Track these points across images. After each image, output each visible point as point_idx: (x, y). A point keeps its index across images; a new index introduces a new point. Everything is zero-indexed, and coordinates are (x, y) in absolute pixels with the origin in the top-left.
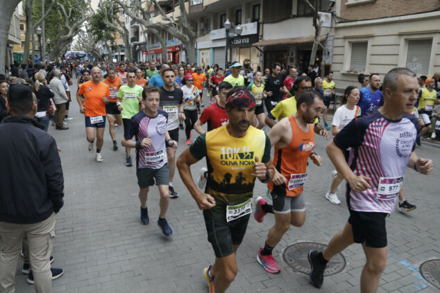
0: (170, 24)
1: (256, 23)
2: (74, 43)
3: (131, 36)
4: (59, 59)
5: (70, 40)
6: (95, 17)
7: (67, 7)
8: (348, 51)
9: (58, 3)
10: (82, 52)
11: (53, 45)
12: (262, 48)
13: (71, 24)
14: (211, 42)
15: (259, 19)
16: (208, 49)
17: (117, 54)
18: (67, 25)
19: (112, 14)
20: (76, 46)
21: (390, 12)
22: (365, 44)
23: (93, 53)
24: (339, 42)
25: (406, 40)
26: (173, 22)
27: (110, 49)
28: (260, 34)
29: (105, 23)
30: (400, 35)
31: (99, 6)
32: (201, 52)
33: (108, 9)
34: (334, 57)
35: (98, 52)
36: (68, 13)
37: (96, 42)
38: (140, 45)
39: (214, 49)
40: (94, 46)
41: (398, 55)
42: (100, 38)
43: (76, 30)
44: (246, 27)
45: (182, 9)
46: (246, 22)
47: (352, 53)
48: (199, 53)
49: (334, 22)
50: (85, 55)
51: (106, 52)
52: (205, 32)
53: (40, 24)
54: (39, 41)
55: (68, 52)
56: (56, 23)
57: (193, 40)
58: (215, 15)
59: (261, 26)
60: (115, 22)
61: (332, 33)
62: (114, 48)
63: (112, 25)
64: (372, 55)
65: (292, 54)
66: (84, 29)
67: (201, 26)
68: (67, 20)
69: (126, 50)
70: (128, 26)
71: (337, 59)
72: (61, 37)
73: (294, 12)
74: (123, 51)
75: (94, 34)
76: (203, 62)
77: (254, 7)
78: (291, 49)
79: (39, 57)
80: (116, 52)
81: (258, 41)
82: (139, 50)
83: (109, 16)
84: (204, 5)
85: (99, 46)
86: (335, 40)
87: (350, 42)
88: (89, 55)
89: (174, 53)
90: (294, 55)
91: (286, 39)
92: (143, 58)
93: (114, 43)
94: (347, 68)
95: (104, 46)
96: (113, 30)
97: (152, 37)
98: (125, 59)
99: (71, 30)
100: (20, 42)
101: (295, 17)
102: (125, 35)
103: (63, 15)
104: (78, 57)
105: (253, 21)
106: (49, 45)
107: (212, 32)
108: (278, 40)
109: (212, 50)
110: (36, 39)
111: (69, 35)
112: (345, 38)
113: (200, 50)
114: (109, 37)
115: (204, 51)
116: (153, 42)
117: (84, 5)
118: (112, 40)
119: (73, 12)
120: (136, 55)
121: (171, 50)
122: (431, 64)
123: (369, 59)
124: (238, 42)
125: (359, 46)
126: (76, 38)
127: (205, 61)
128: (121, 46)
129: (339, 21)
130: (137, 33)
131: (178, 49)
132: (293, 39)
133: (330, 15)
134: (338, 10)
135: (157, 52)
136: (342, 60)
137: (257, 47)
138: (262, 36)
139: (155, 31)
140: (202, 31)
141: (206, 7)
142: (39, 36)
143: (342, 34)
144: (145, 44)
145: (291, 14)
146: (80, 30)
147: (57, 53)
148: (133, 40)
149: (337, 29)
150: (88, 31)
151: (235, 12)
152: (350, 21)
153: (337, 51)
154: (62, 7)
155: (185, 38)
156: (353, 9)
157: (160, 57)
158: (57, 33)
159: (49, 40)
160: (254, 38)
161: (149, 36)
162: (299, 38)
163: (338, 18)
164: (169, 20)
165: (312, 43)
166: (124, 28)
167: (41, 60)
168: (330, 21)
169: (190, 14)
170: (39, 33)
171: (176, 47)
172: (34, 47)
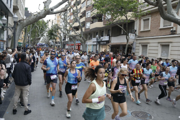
0: (77, 35)
1: (109, 36)
2: (41, 40)
3: (63, 38)
4: (35, 45)
5: (40, 39)
6: (50, 31)
7: (39, 27)
8: (141, 48)
9: (37, 25)
10: (44, 43)
11: (33, 40)
12: (110, 46)
13: (41, 33)
14: (92, 43)
15: (110, 35)
16: (91, 45)
17: (57, 45)
18: (39, 33)
19: (56, 30)
20: (41, 41)
21: (155, 35)
22: (147, 46)
23: (48, 44)
24: (138, 45)
25: (161, 45)
26: (78, 34)
27: (55, 43)
28: (110, 40)
29: (53, 33)
30: (159, 43)
31: (52, 27)
32: (89, 46)
33: (55, 28)
34: (136, 50)
35: (50, 44)
36: (40, 29)
37: (49, 40)
38: (66, 42)
39: (93, 45)
40: (48, 41)
41: (158, 50)
42: (51, 38)
43: (42, 35)
44: (105, 38)
45: (82, 30)
46: (105, 36)
47: (142, 49)
48: (88, 46)
49: (136, 37)
50: (45, 45)
51: (53, 44)
52: (90, 39)
53: (29, 33)
54: (28, 39)
55: (39, 43)
56: (35, 32)
57: (85, 41)
58: (94, 32)
59: (110, 37)
60: (57, 33)
61: (135, 41)
62: (56, 43)
63: (56, 34)
64: (149, 50)
65: (121, 48)
66: (45, 35)
67: (89, 36)
68: (39, 32)
69: (60, 44)
70: (62, 35)
71: (137, 51)
72: (36, 38)
73: (122, 33)
74: (59, 44)
75: (49, 37)
76: (89, 50)
77: (108, 30)
78: (121, 47)
79: (27, 45)
80: (57, 44)
81: (109, 43)
82: (65, 44)
83: (55, 31)
84: (90, 29)
85: (51, 41)
86: (136, 44)
87: (141, 45)
88: (46, 45)
89: (79, 46)
90: (122, 49)
91: (119, 43)
92: (67, 47)
93: (56, 41)
94: (140, 54)
95: (52, 41)
96: (56, 36)
97: (70, 39)
98: (60, 47)
99: (40, 35)
100: (21, 39)
101: (122, 35)
102: (60, 38)
103: (38, 30)
104: (42, 45)
105: (108, 36)
106: (31, 40)
107: (93, 39)
108: (116, 43)
109: (92, 45)
110: (27, 38)
111: (39, 37)
112: (140, 43)
113: (88, 45)
114: (54, 39)
115: (90, 46)
116: (71, 41)
117: (46, 26)
118: (56, 39)
119: (41, 28)
120: (64, 46)
121: (77, 45)
122: (169, 54)
123: (148, 51)
124: (102, 43)
125: (145, 46)
126: (42, 38)
127: (90, 49)
128: (59, 42)
129: (137, 37)
130: (65, 38)
131: (80, 44)
132: (121, 43)
133: (134, 35)
134: (137, 33)
135: (72, 45)
136: (139, 51)
137: (108, 45)
138: (111, 41)
139: (72, 37)
140: (89, 38)
141: (91, 29)
142: (29, 37)
143: (139, 42)
144: (67, 42)
145: (121, 33)
146: (44, 35)
147: (34, 43)
148: (63, 40)
149: (137, 40)
150: (47, 36)
151: (101, 32)
152: (141, 37)
153: (137, 48)
154: (38, 27)
155: (82, 41)
156: (143, 33)
157: (73, 47)
158: (35, 36)
159: (32, 38)
160: (108, 42)
161: (69, 39)
162: (123, 43)
163: (137, 36)
164: (77, 34)
165: (126, 45)
166: (60, 35)
167: (28, 46)
168: (134, 37)
169: (85, 32)
170: (29, 36)
171: (79, 43)
172: (26, 41)
